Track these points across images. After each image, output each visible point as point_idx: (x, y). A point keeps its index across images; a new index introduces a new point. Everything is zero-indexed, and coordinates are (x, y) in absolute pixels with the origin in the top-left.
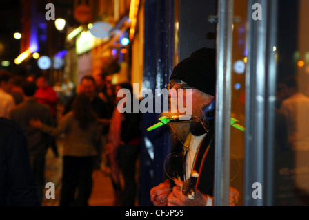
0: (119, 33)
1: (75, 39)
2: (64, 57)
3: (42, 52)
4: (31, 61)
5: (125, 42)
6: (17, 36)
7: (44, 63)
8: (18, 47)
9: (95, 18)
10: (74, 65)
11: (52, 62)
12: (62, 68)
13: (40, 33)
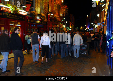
0: (102, 25)
1: (95, 26)
2: (93, 29)
3: (89, 28)
4: (88, 29)
5: (103, 26)
6: (86, 26)
7: (90, 30)
8: (86, 27)
9: (98, 22)
10: (94, 30)
11: (91, 29)
12: (93, 30)
13: (89, 25)
